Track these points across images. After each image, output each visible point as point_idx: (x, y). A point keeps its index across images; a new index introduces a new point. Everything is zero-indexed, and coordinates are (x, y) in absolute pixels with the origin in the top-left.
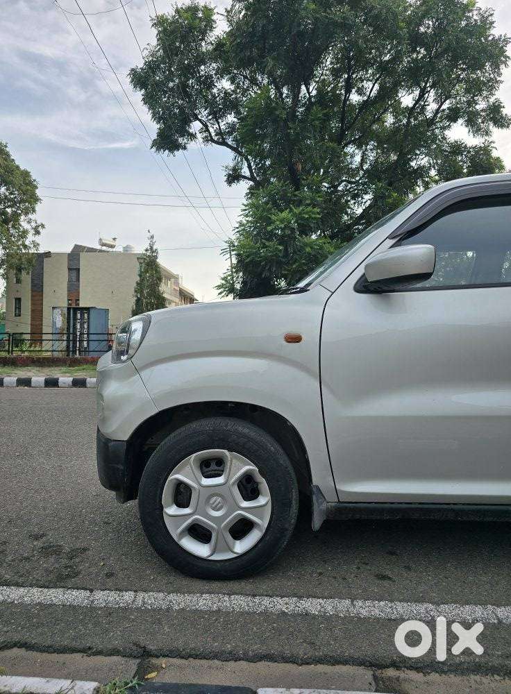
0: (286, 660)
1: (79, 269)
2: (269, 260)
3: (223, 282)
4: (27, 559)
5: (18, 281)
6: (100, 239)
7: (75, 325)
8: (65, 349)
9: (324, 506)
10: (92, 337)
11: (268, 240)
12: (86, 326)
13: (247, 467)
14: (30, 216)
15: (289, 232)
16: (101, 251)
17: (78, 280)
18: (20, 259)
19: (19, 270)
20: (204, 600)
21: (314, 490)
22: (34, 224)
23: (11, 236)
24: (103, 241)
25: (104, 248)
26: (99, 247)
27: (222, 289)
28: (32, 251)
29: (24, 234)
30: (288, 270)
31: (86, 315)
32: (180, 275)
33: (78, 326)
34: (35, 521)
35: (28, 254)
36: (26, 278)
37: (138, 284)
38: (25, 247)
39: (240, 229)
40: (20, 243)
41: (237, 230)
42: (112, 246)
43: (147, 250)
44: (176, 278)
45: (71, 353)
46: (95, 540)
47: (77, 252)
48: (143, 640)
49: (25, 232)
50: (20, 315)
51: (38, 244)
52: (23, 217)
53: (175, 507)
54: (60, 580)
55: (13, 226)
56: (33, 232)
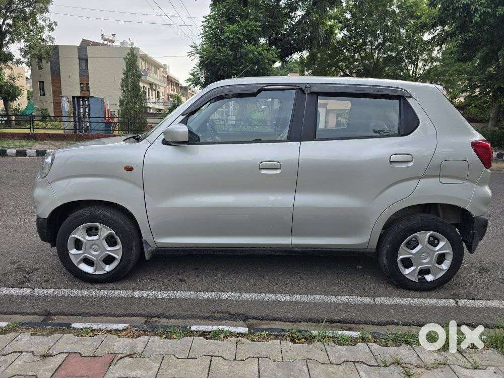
0: (111, 316)
1: (87, 60)
2: (223, 63)
3: (192, 77)
4: (6, 274)
5: (40, 68)
6: (103, 35)
7: (79, 109)
8: (72, 128)
9: (149, 249)
10: (92, 120)
11: (221, 46)
12: (87, 111)
13: (110, 232)
14: (45, 15)
15: (237, 41)
16: (103, 45)
17: (87, 68)
18: (40, 51)
19: (40, 59)
20: (87, 292)
21: (144, 242)
22: (47, 22)
23: (31, 31)
24: (105, 37)
25: (106, 42)
26: (101, 42)
27: (191, 82)
28: (49, 43)
29: (41, 29)
30: (237, 70)
31: (87, 102)
32: (168, 65)
33: (82, 111)
34: (16, 254)
35: (46, 46)
36: (47, 66)
37: (123, 80)
38: (43, 40)
39: (204, 35)
40: (39, 37)
41: (202, 35)
42: (112, 41)
43: (128, 54)
44: (164, 67)
45: (78, 131)
46: (45, 264)
47: (85, 45)
48: (50, 309)
49: (42, 28)
50: (44, 95)
51: (53, 39)
52: (38, 16)
53: (75, 250)
54: (20, 284)
55: (31, 23)
56: (47, 28)
